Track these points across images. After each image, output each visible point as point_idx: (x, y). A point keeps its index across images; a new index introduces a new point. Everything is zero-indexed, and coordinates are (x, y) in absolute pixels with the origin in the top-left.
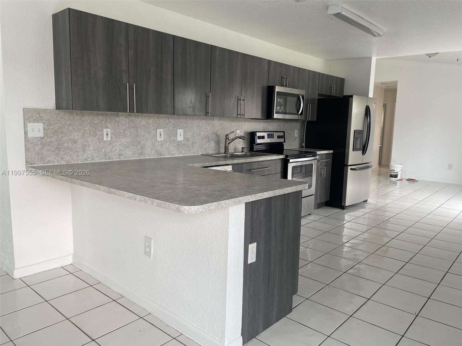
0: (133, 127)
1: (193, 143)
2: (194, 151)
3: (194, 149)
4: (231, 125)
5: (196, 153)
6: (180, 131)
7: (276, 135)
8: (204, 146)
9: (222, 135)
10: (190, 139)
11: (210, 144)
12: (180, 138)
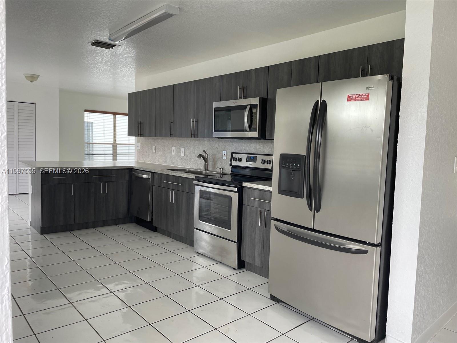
0: (163, 146)
1: (190, 159)
2: (191, 165)
3: (191, 163)
4: (219, 146)
5: (192, 167)
6: (183, 149)
7: (259, 158)
8: (197, 162)
9: (210, 154)
10: (189, 156)
11: (201, 161)
12: (183, 154)
